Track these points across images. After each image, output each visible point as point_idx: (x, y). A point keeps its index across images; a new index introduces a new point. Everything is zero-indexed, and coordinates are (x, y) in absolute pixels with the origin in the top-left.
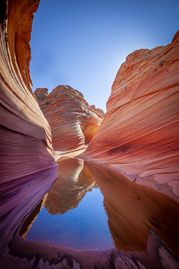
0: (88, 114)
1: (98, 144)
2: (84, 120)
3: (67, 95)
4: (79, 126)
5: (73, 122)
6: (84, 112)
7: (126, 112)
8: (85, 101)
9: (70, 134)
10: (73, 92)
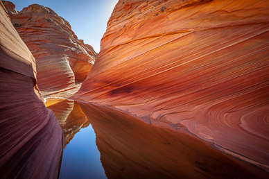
0: (78, 49)
1: (96, 84)
2: (73, 56)
3: (49, 21)
4: (68, 62)
5: (60, 57)
6: (73, 46)
7: (127, 52)
8: (73, 33)
9: (56, 71)
10: (57, 18)
